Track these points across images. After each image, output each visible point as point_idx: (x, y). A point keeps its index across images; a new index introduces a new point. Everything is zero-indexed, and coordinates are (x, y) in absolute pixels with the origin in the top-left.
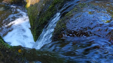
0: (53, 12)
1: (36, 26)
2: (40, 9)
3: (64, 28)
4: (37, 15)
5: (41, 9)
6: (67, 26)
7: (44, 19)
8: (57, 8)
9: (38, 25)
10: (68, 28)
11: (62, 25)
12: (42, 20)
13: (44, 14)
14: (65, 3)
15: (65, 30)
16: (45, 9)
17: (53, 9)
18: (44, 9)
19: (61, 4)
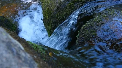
0: (72, 10)
1: (52, 20)
2: (57, 5)
3: (94, 35)
4: (54, 9)
5: (59, 4)
6: (97, 33)
7: (62, 15)
8: (77, 6)
9: (55, 20)
10: (98, 37)
11: (92, 32)
12: (60, 16)
13: (62, 10)
14: (86, 3)
15: (95, 38)
16: (64, 5)
17: (73, 7)
18: (62, 5)
19: (81, 3)
